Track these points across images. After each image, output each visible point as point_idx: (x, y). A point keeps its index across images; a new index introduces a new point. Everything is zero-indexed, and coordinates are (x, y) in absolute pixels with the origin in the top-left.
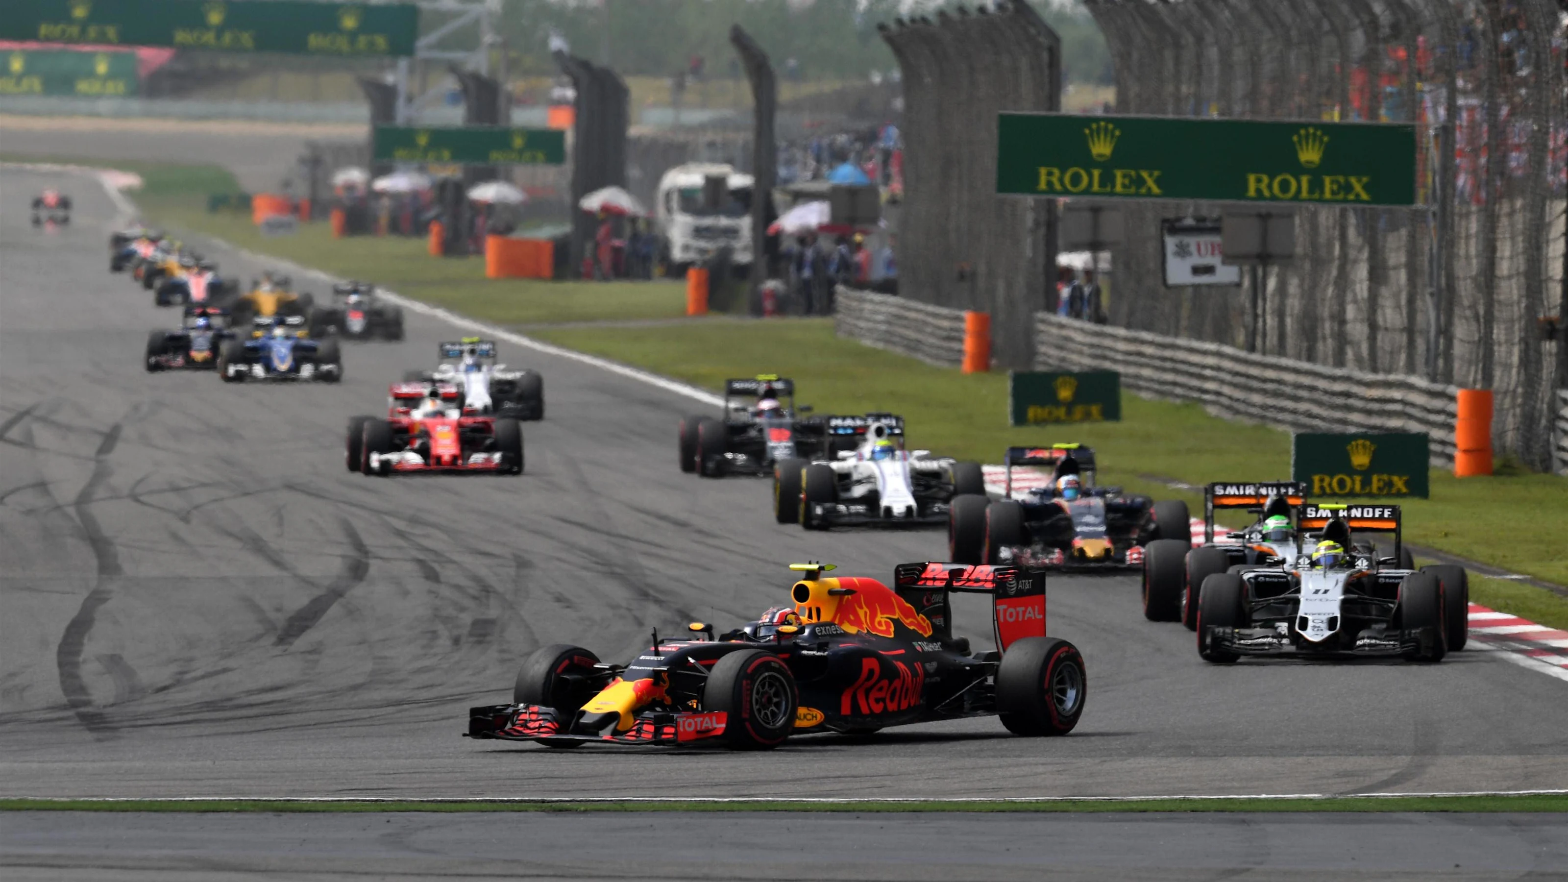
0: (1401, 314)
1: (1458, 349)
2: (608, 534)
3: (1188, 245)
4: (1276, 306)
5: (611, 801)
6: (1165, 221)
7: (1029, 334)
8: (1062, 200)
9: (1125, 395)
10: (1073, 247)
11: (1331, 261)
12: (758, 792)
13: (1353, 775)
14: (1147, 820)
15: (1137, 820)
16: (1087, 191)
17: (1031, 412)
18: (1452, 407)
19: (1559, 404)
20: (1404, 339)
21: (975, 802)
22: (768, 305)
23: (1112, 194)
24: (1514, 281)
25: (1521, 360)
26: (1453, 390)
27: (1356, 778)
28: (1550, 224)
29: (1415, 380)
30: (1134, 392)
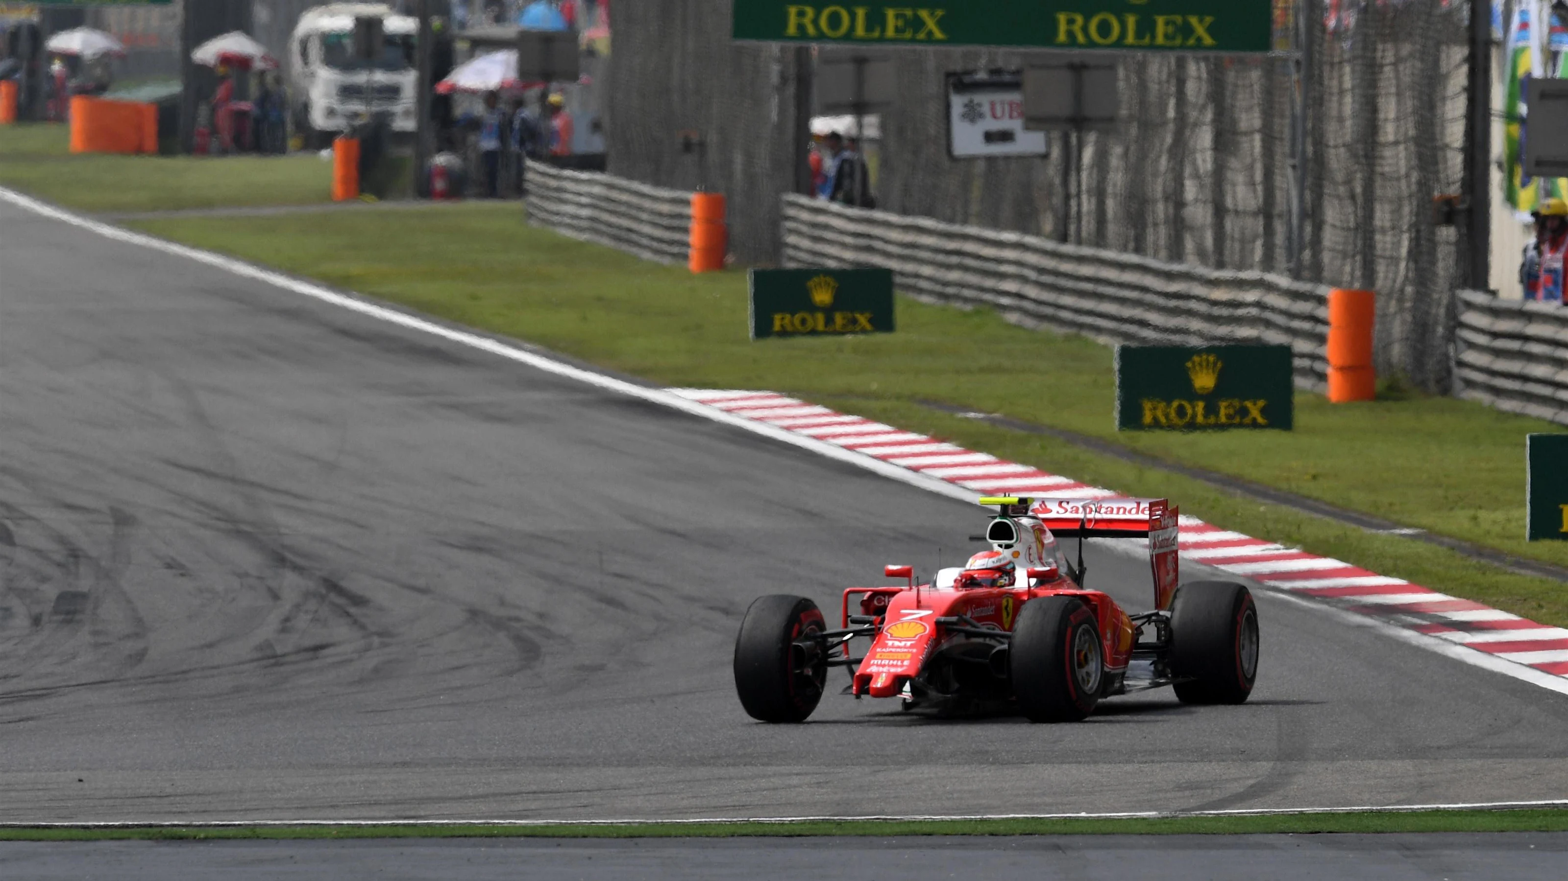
0: (1255, 191)
1: (1329, 237)
2: (233, 480)
3: (979, 105)
4: (1094, 184)
5: (239, 825)
6: (948, 75)
7: (776, 219)
8: (815, 48)
9: (901, 299)
10: (833, 109)
11: (1164, 123)
12: (428, 813)
13: (1197, 788)
14: (933, 847)
15: (920, 847)
16: (849, 37)
17: (777, 322)
18: (1322, 312)
19: (1461, 307)
20: (1259, 225)
21: (710, 823)
22: (439, 185)
23: (882, 40)
24: (1401, 147)
25: (1410, 252)
26: (1324, 290)
27: (1202, 791)
28: (1446, 77)
29: (1271, 277)
30: (911, 296)
